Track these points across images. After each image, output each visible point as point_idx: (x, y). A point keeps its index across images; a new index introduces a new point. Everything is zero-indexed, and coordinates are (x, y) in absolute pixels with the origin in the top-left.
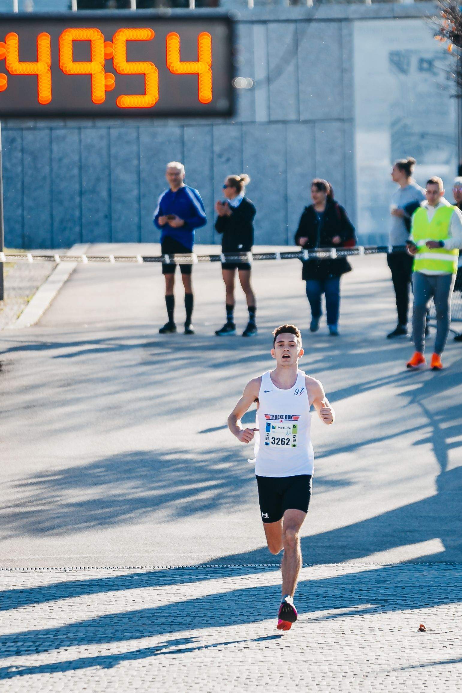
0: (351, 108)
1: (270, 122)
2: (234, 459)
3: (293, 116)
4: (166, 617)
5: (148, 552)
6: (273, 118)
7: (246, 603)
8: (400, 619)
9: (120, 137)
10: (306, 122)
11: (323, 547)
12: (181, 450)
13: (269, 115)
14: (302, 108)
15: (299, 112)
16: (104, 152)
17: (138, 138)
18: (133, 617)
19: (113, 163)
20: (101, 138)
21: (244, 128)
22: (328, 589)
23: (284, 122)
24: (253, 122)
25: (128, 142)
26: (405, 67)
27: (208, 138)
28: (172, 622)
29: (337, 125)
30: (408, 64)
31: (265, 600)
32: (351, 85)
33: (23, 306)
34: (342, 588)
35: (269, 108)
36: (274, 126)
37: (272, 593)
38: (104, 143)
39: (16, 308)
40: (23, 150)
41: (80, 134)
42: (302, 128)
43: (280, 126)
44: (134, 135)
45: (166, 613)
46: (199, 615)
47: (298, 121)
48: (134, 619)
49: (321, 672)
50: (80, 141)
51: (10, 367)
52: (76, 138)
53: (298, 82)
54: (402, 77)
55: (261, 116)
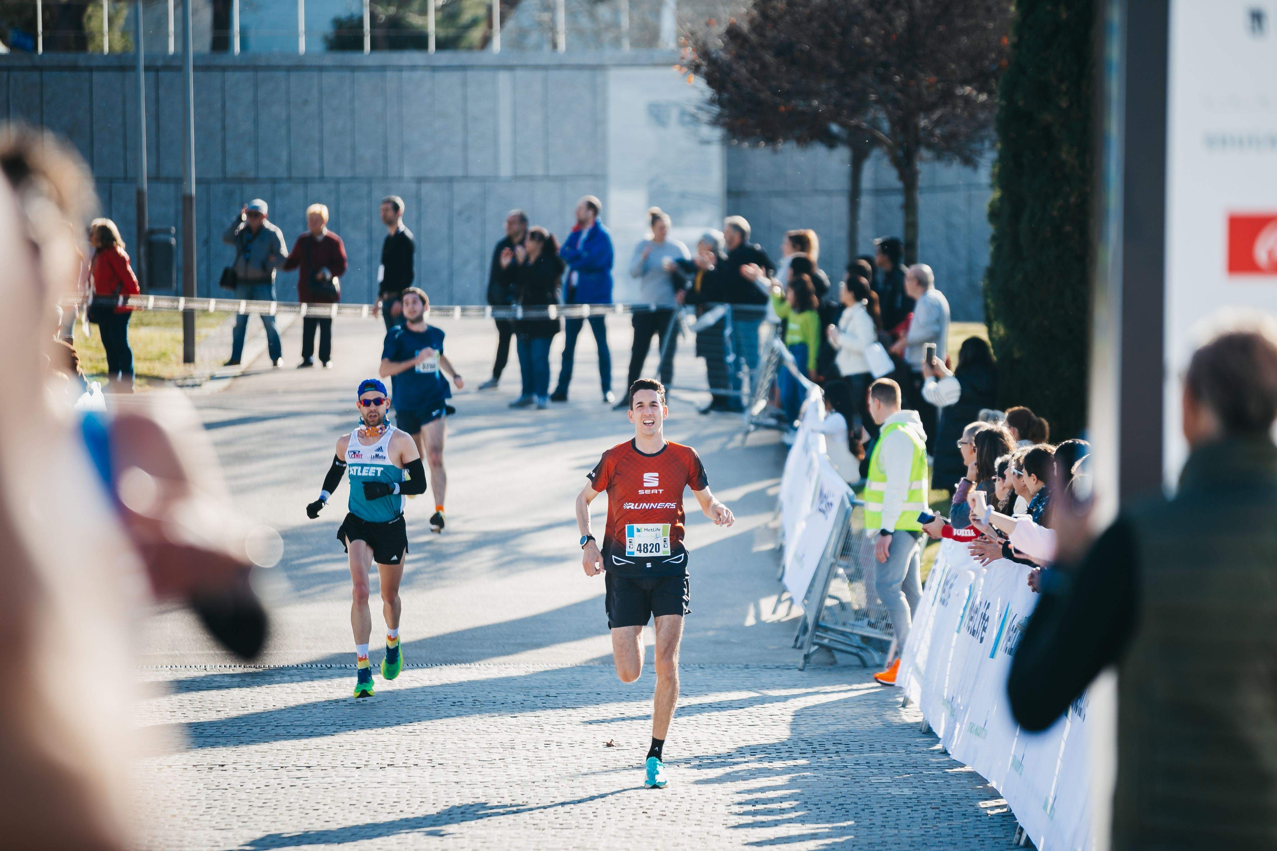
0: (604, 164)
1: (516, 178)
3: (540, 172)
4: (307, 726)
5: (308, 648)
6: (519, 173)
7: (407, 710)
8: (586, 731)
9: (350, 191)
10: (554, 178)
11: (514, 644)
13: (515, 170)
14: (550, 162)
15: (547, 168)
17: (370, 193)
18: (267, 725)
19: (342, 220)
20: (330, 192)
21: (487, 182)
22: (510, 694)
23: (531, 178)
24: (496, 178)
25: (358, 198)
26: (664, 120)
27: (447, 194)
28: (312, 732)
29: (589, 181)
30: (668, 117)
31: (431, 706)
32: (604, 139)
34: (526, 694)
35: (514, 162)
36: (519, 183)
37: (439, 698)
38: (332, 198)
41: (306, 187)
42: (551, 185)
43: (527, 183)
44: (366, 189)
45: (309, 721)
46: (346, 724)
47: (547, 177)
48: (267, 729)
49: (473, 796)
53: (547, 133)
54: (661, 131)
55: (505, 170)
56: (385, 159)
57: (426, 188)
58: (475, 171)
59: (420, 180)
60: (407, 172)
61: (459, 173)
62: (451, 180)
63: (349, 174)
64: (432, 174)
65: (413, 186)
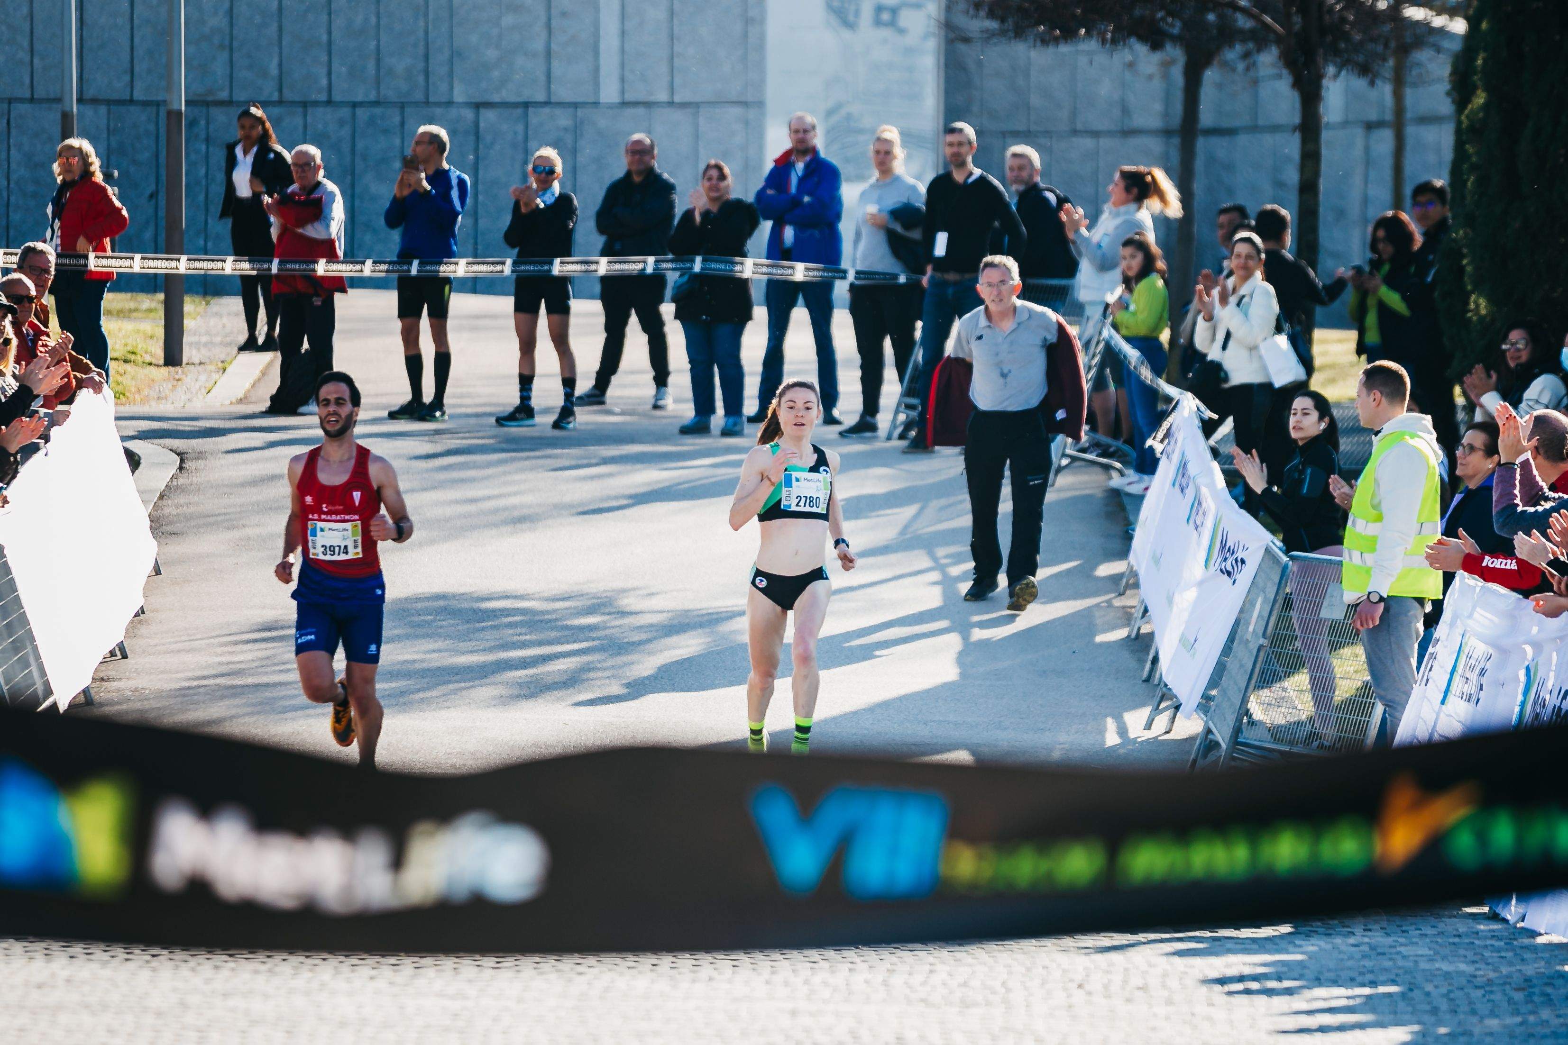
0: (760, 84)
1: (624, 104)
2: (607, 611)
3: (662, 96)
6: (629, 97)
9: (371, 122)
10: (684, 105)
12: (514, 594)
13: (623, 92)
14: (677, 81)
15: (672, 90)
16: (346, 147)
17: (403, 124)
19: (360, 165)
20: (341, 123)
21: (580, 112)
23: (648, 105)
24: (596, 104)
25: (386, 131)
26: (851, 18)
27: (520, 128)
29: (737, 111)
30: (857, 13)
32: (761, 47)
33: (215, 376)
35: (622, 80)
36: (630, 111)
38: (346, 131)
39: (203, 378)
40: (207, 140)
41: (305, 116)
42: (676, 115)
43: (641, 111)
44: (397, 119)
47: (671, 104)
50: (305, 127)
51: (200, 463)
52: (299, 121)
53: (672, 37)
54: (846, 34)
55: (609, 93)
56: (427, 73)
57: (489, 116)
58: (562, 93)
59: (478, 106)
60: (459, 96)
61: (541, 97)
62: (526, 105)
63: (372, 97)
64: (496, 98)
65: (468, 114)
